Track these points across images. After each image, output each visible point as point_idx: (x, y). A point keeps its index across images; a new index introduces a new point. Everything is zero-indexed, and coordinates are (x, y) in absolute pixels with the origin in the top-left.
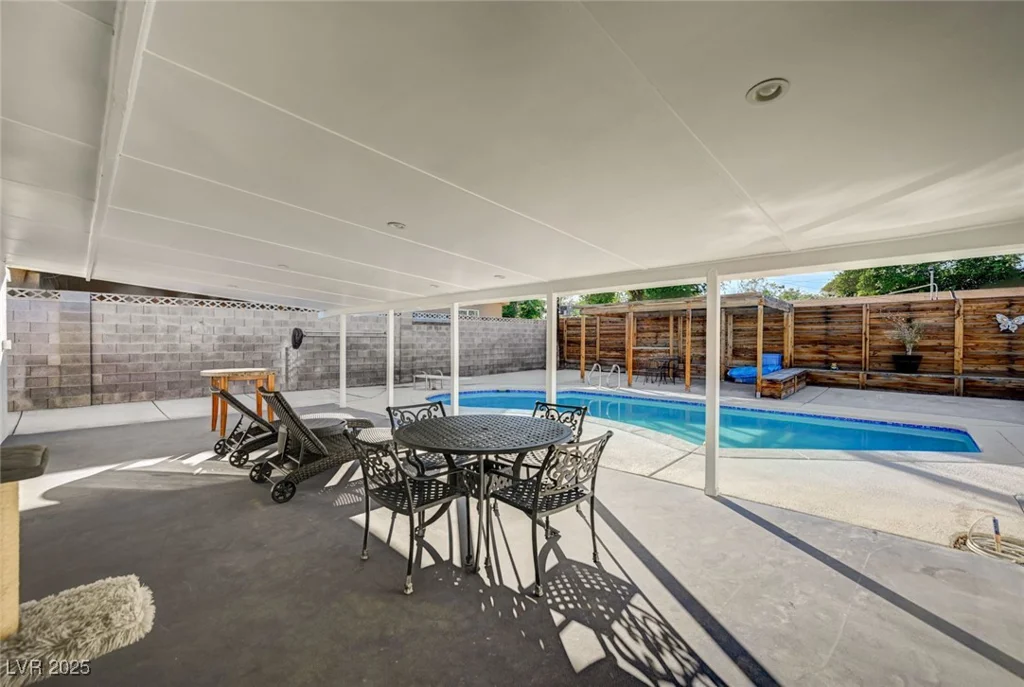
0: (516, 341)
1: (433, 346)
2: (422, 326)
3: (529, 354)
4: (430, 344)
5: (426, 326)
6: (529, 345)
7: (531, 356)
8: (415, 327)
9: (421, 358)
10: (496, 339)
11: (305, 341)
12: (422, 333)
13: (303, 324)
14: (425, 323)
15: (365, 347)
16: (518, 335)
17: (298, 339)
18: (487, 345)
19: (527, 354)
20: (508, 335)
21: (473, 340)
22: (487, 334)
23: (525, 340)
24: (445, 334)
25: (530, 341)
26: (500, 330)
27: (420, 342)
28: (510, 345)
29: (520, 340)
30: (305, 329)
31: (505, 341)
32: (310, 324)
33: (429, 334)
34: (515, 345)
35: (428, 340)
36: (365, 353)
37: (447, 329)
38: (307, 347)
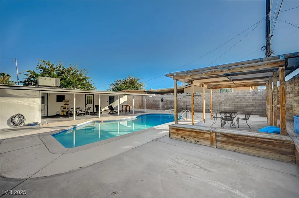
0: (237, 100)
2: (189, 96)
3: (249, 107)
6: (249, 102)
7: (251, 108)
8: (187, 97)
9: (189, 105)
10: (223, 99)
11: (163, 101)
12: (190, 98)
13: (163, 97)
16: (238, 98)
17: (162, 100)
18: (217, 102)
19: (247, 107)
20: (232, 98)
22: (217, 98)
23: (246, 100)
24: (197, 98)
25: (251, 101)
26: (225, 96)
27: (189, 101)
28: (232, 102)
29: (241, 100)
30: (164, 98)
31: (229, 100)
34: (237, 102)
37: (198, 97)
38: (164, 102)
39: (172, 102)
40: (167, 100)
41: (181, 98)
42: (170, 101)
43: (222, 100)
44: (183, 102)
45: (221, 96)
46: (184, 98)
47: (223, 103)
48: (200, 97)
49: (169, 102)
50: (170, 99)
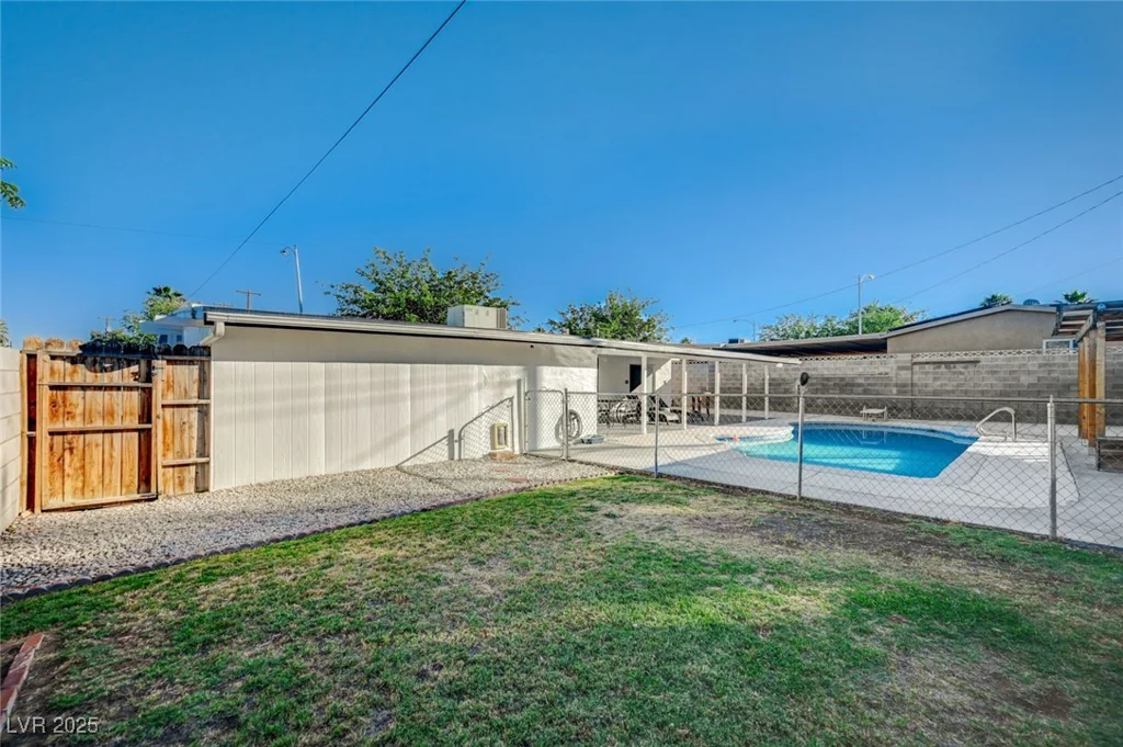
1: (941, 385)
2: (927, 366)
4: (938, 383)
5: (932, 366)
8: (916, 368)
11: (810, 381)
12: (927, 373)
13: (809, 369)
14: (928, 363)
15: (859, 385)
17: (805, 380)
18: (1049, 386)
21: (1018, 379)
22: (1050, 372)
24: (961, 373)
27: (923, 382)
30: (810, 373)
32: (814, 369)
33: (937, 373)
35: (935, 379)
36: (860, 389)
37: (966, 368)
38: (812, 385)
39: (846, 385)
40: (828, 379)
41: (887, 370)
42: (837, 381)
43: (1069, 377)
44: (896, 385)
45: (1064, 365)
46: (902, 372)
47: (1072, 388)
48: (971, 368)
49: (835, 385)
50: (839, 374)
